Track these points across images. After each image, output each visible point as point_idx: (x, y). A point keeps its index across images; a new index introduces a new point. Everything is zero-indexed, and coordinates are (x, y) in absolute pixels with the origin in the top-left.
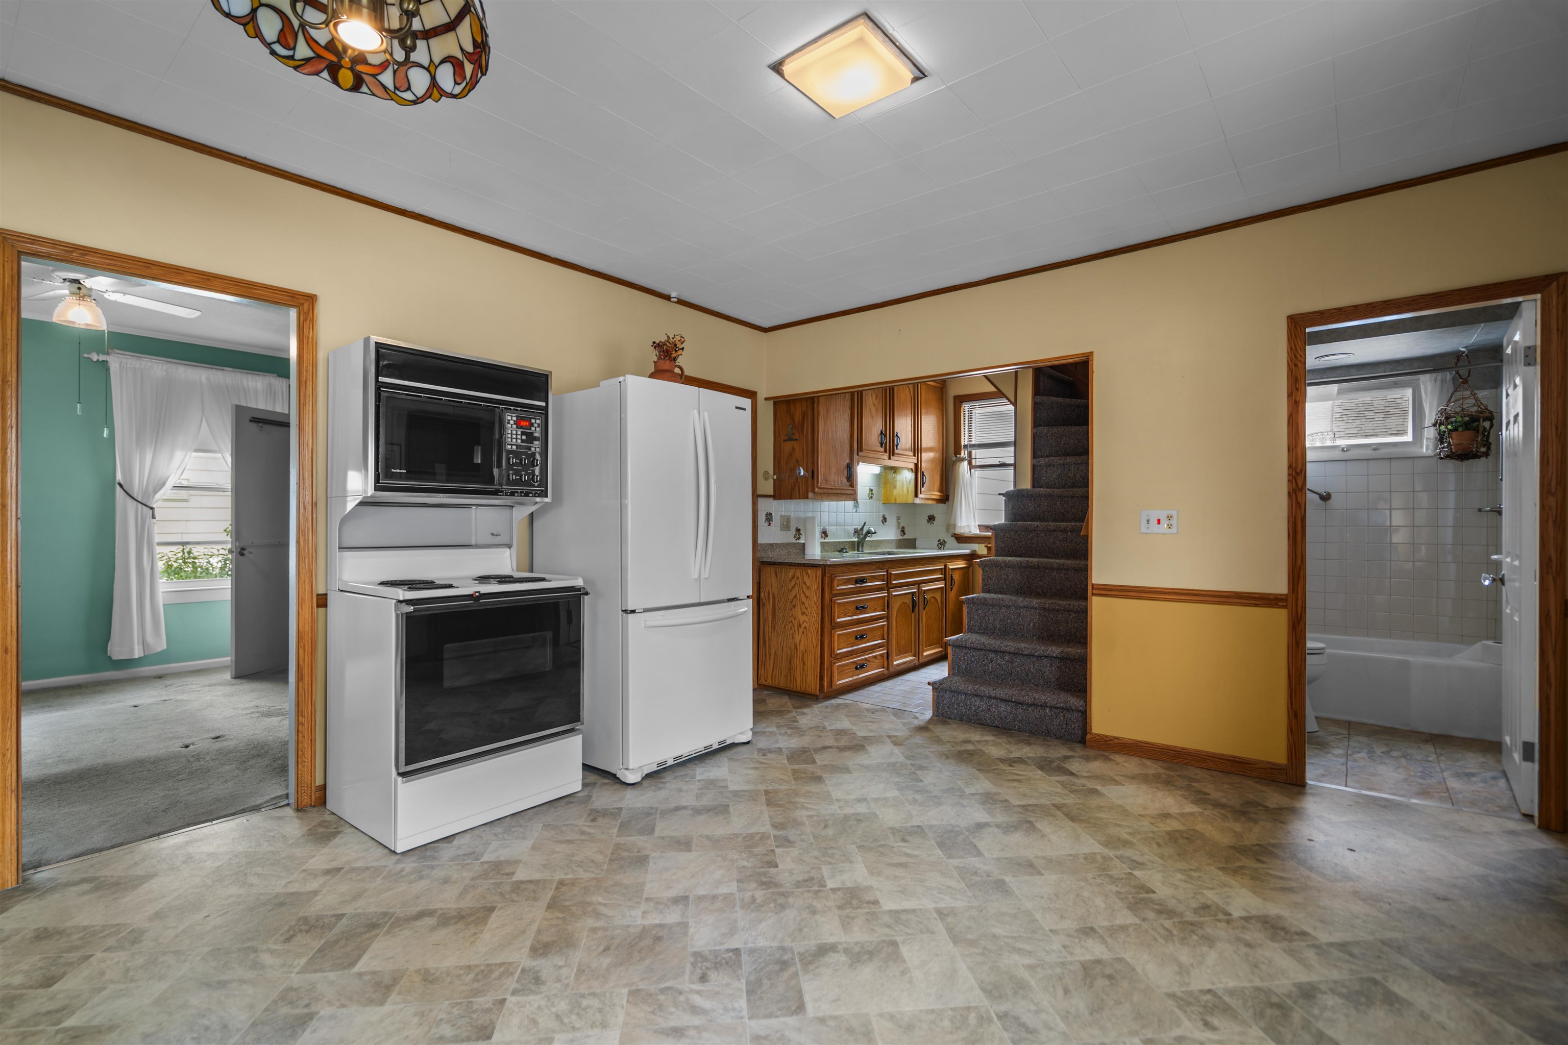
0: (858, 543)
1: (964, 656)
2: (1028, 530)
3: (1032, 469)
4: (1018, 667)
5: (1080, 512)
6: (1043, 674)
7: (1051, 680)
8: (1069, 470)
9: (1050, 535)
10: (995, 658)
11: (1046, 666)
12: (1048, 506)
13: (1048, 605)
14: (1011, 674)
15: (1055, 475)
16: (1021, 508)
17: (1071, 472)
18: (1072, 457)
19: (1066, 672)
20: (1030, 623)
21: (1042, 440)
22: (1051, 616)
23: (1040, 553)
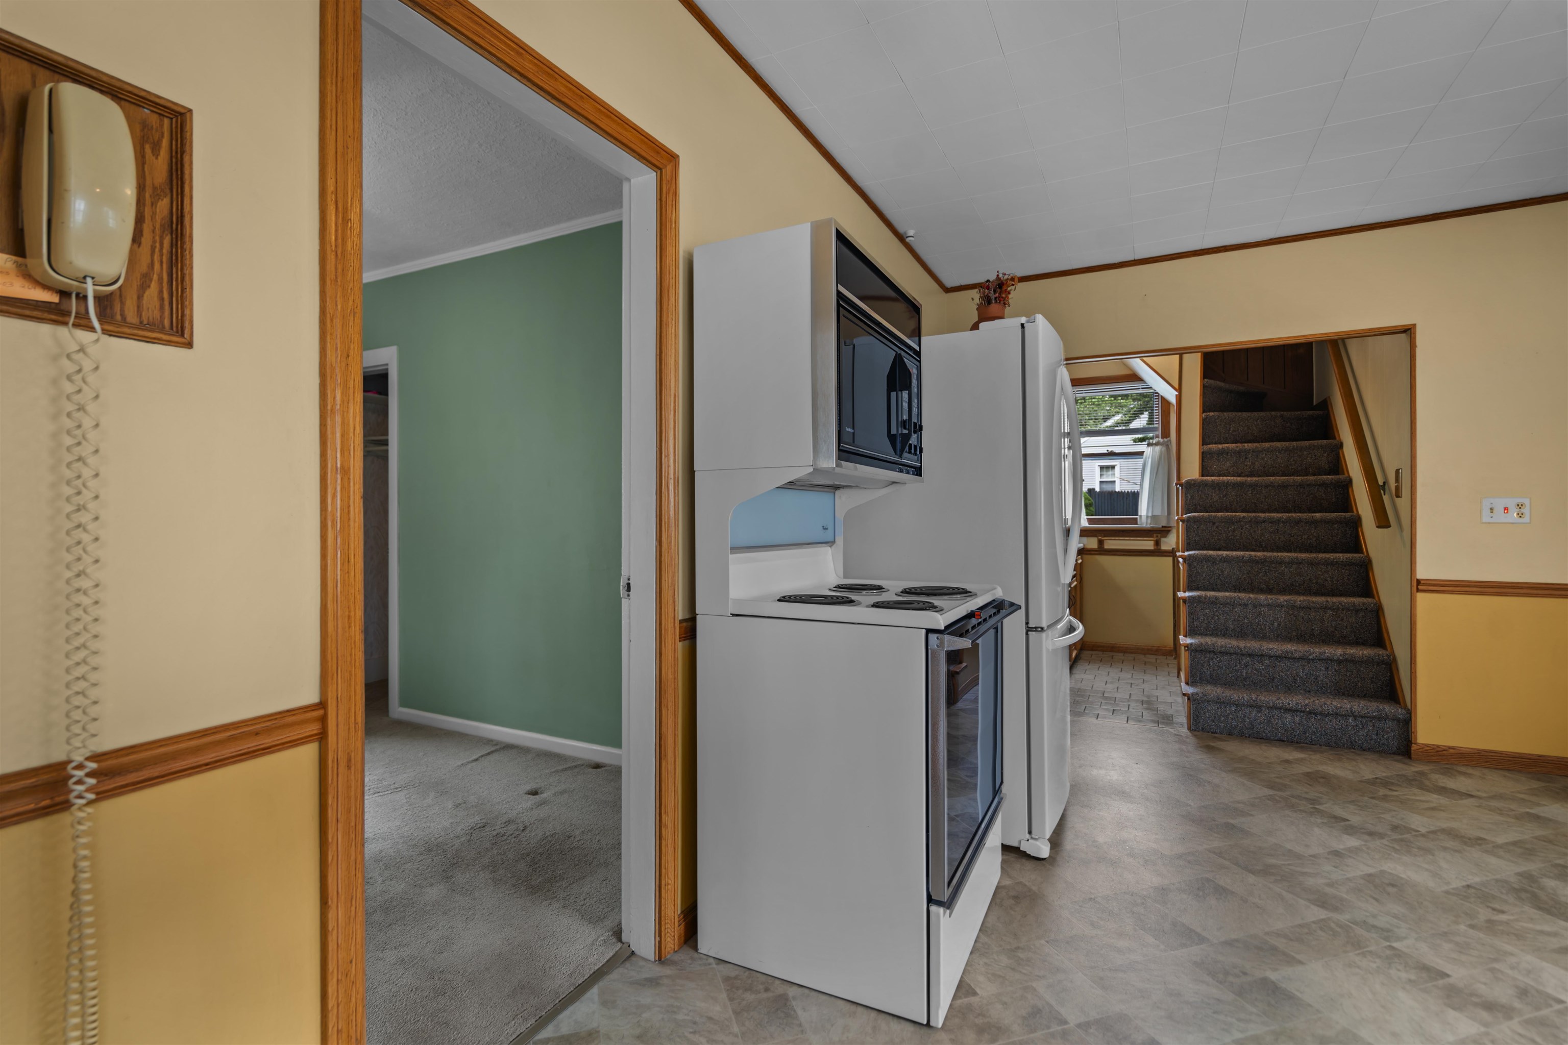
1: (1209, 662)
2: (1230, 521)
3: (1201, 457)
4: (1282, 672)
5: (1276, 503)
6: (1316, 679)
7: (1327, 685)
8: (1246, 458)
9: (1257, 526)
10: (1250, 663)
11: (1321, 670)
12: (1236, 496)
13: (1300, 603)
14: (1273, 680)
15: (1228, 464)
16: (1203, 498)
17: (1248, 460)
18: (1250, 445)
19: (1346, 675)
20: (1274, 622)
21: (1211, 426)
22: (1301, 614)
23: (1244, 546)
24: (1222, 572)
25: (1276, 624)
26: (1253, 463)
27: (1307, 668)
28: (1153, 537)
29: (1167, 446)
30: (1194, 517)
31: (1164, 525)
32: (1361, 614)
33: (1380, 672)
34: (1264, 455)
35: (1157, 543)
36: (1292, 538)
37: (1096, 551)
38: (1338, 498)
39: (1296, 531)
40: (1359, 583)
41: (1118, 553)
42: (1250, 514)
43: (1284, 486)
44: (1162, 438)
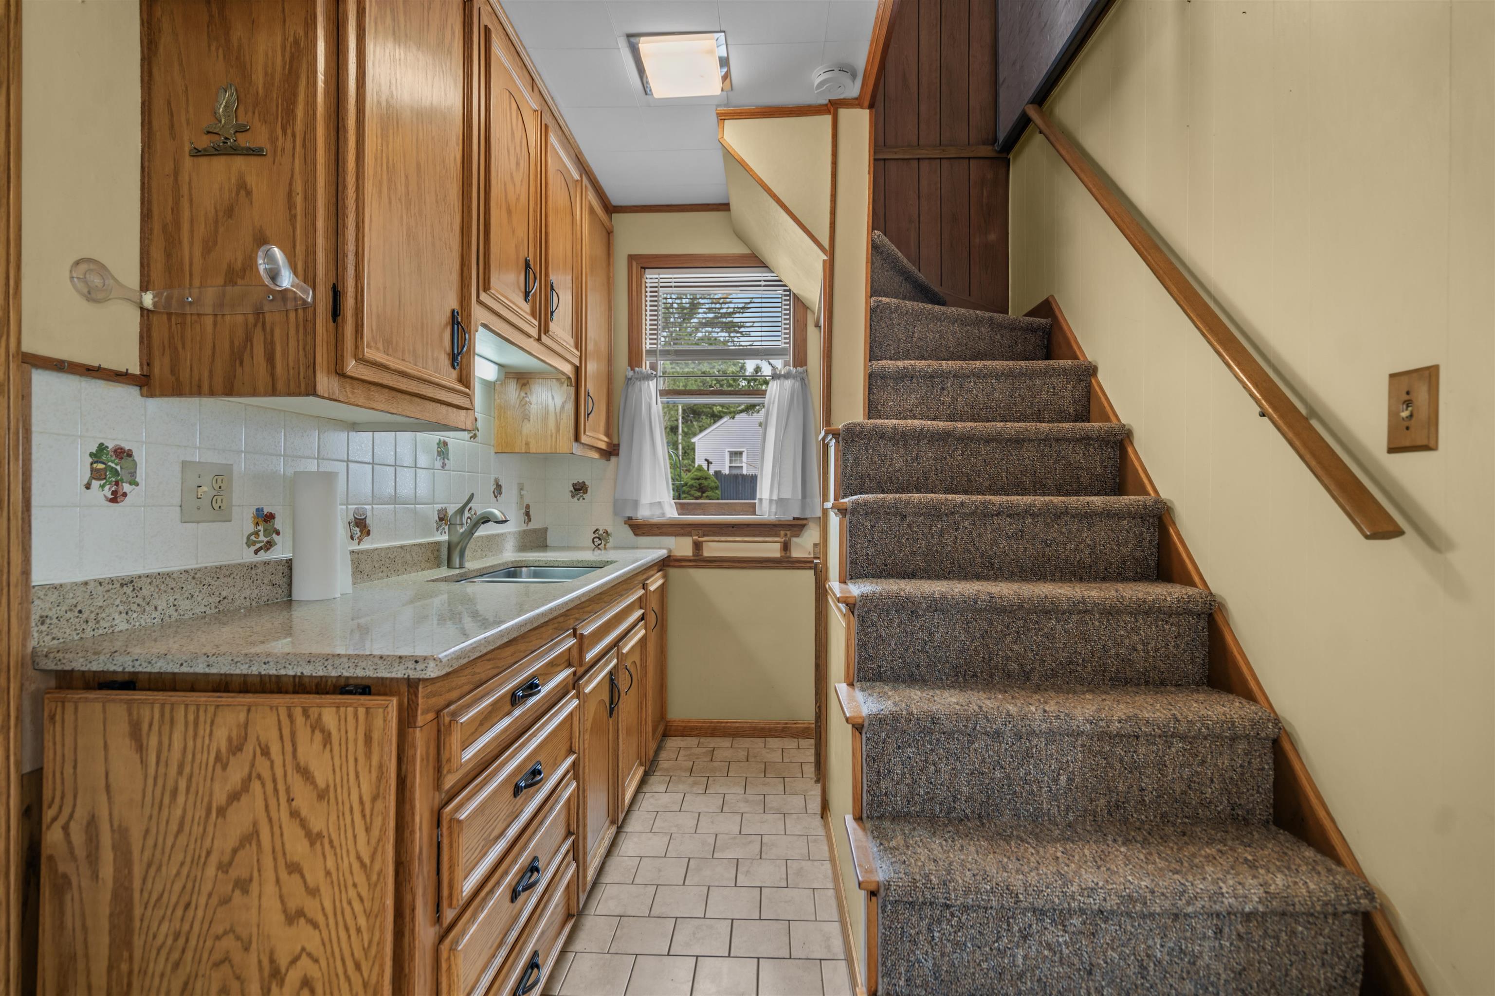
0: (450, 547)
1: (930, 930)
2: (935, 513)
3: (867, 384)
4: (1113, 949)
5: (1004, 475)
6: (1194, 964)
7: (1219, 979)
8: (943, 389)
9: (985, 525)
10: (1034, 926)
11: (1205, 937)
12: (935, 459)
13: (1119, 725)
14: (1090, 973)
15: (913, 399)
16: (875, 463)
17: (946, 392)
18: (950, 362)
19: (1264, 949)
20: (1059, 774)
21: (884, 325)
22: (1118, 751)
23: (960, 567)
24: (931, 634)
25: (1063, 779)
26: (954, 399)
27: (1173, 935)
28: (779, 536)
29: (803, 380)
30: (866, 503)
31: (796, 516)
32: (1241, 746)
33: (1342, 935)
34: (972, 384)
35: (786, 547)
36: (1047, 549)
37: (690, 561)
38: (1106, 467)
39: (1055, 535)
40: (1197, 655)
41: (725, 564)
42: (974, 498)
43: (1018, 441)
44: (794, 366)
